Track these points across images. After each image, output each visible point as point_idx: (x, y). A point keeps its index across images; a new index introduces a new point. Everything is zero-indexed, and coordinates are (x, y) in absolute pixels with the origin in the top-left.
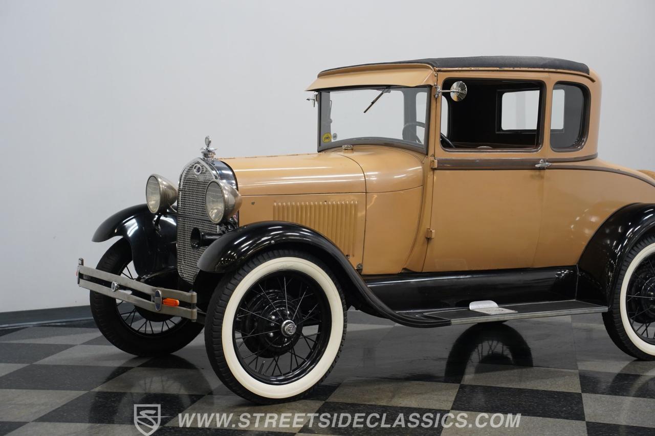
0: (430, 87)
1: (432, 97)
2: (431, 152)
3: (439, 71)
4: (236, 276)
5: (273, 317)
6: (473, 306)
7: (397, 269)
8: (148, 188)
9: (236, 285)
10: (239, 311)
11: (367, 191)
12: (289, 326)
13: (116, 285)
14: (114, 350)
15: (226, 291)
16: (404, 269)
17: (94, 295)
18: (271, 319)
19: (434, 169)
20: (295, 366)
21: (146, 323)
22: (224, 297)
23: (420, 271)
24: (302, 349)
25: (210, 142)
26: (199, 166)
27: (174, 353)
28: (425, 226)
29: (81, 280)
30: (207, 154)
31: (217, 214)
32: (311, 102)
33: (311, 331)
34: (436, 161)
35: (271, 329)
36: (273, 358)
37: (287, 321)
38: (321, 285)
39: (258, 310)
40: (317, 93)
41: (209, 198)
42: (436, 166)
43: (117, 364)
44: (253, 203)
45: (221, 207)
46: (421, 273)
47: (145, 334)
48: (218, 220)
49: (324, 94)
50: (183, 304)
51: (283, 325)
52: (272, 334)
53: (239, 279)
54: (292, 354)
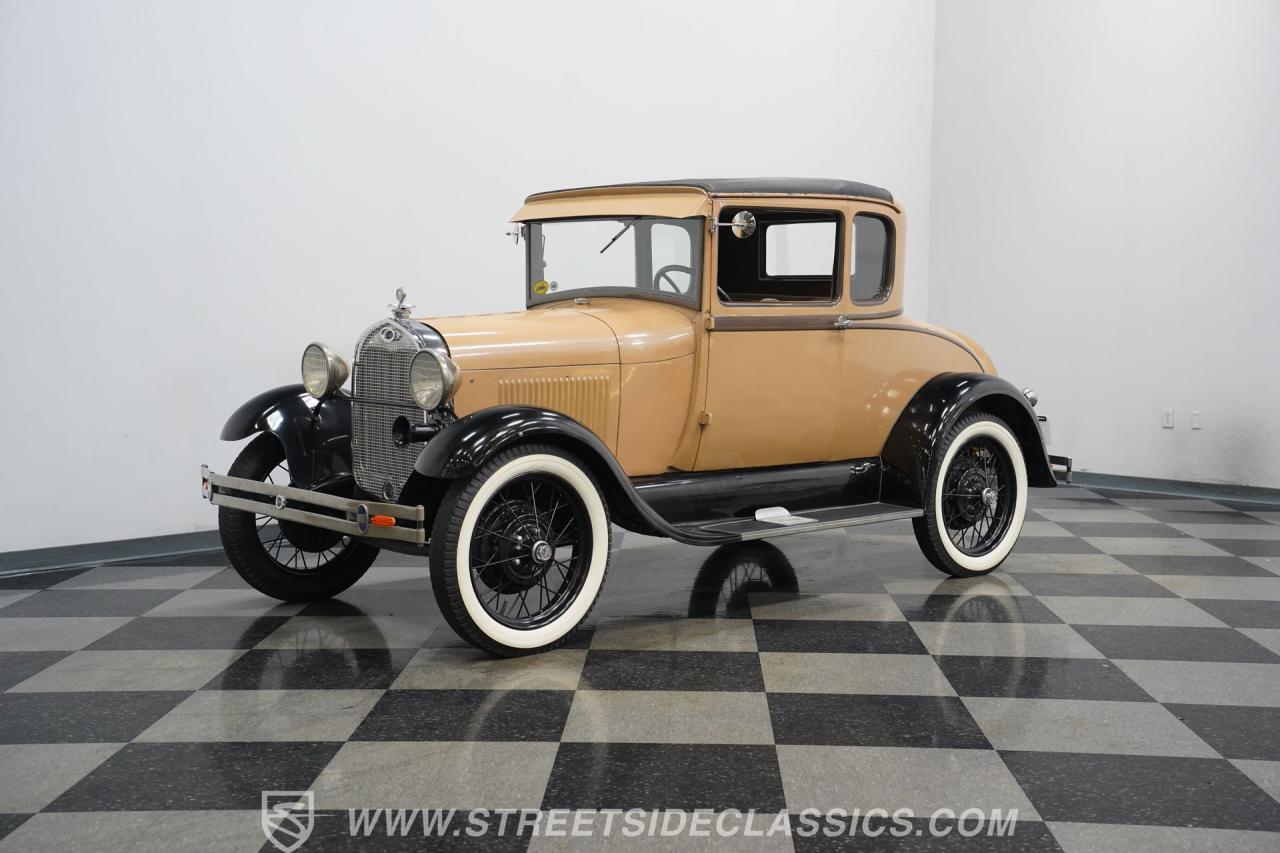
0: (703, 218)
1: (707, 233)
2: (705, 307)
3: (715, 197)
4: (473, 482)
5: (520, 538)
6: (761, 515)
7: (660, 468)
8: (306, 363)
9: (473, 495)
10: (476, 531)
11: (622, 362)
12: (542, 550)
13: (283, 500)
14: (255, 594)
15: (461, 504)
16: (670, 468)
17: (225, 513)
18: (517, 540)
19: (709, 331)
20: (545, 603)
21: (296, 555)
22: (458, 512)
23: (689, 469)
24: (554, 579)
25: (404, 296)
26: (390, 329)
27: (336, 597)
28: (699, 408)
29: (215, 495)
30: (400, 313)
31: (430, 398)
32: (512, 238)
33: (565, 553)
34: (713, 319)
35: (516, 554)
36: (517, 594)
37: (539, 542)
38: (580, 492)
39: (498, 528)
40: (523, 225)
41: (416, 374)
42: (713, 326)
43: (260, 613)
44: (472, 381)
45: (438, 387)
46: (692, 472)
47: (296, 570)
48: (432, 406)
49: (533, 226)
50: (401, 522)
51: (534, 549)
52: (518, 561)
53: (476, 485)
54: (542, 587)
